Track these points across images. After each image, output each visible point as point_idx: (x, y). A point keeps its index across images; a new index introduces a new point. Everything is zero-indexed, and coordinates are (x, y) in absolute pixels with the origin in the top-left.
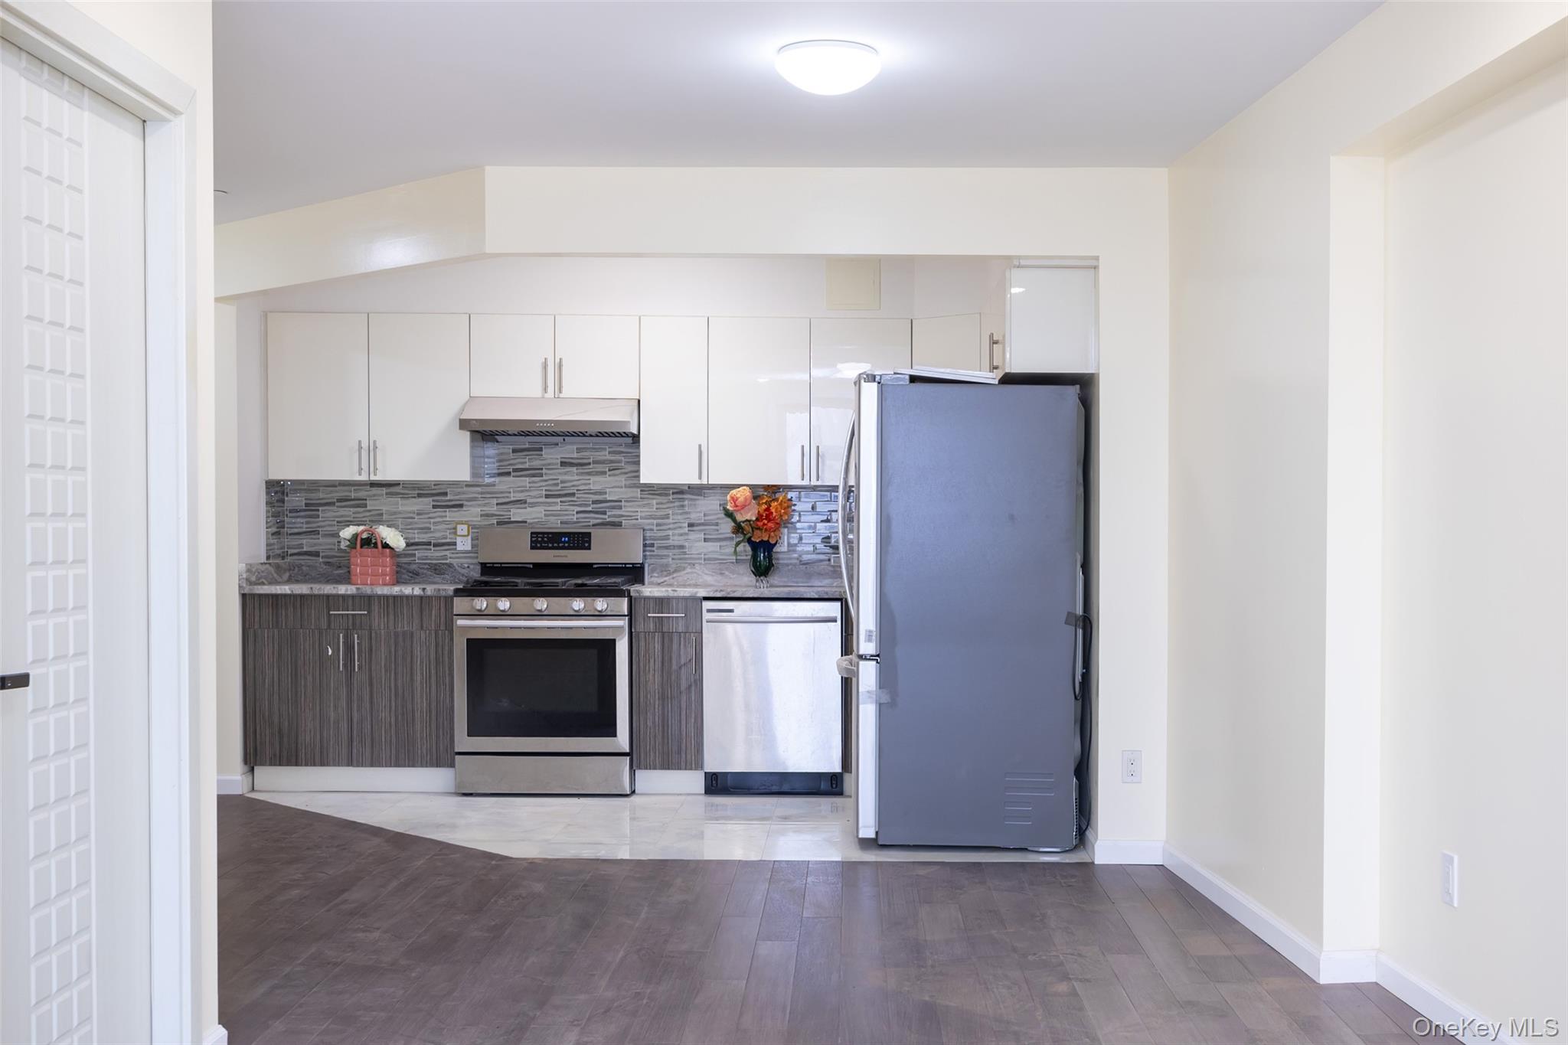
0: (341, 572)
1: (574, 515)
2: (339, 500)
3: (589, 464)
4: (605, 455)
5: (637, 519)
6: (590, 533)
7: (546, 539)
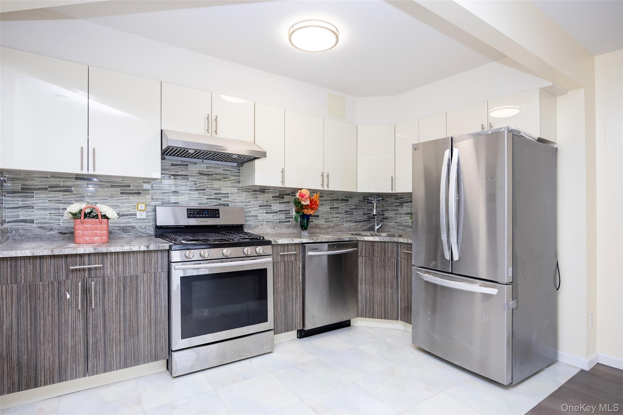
0: (53, 233)
2: (50, 187)
3: (213, 175)
4: (221, 171)
5: (236, 203)
6: (218, 210)
7: (195, 212)
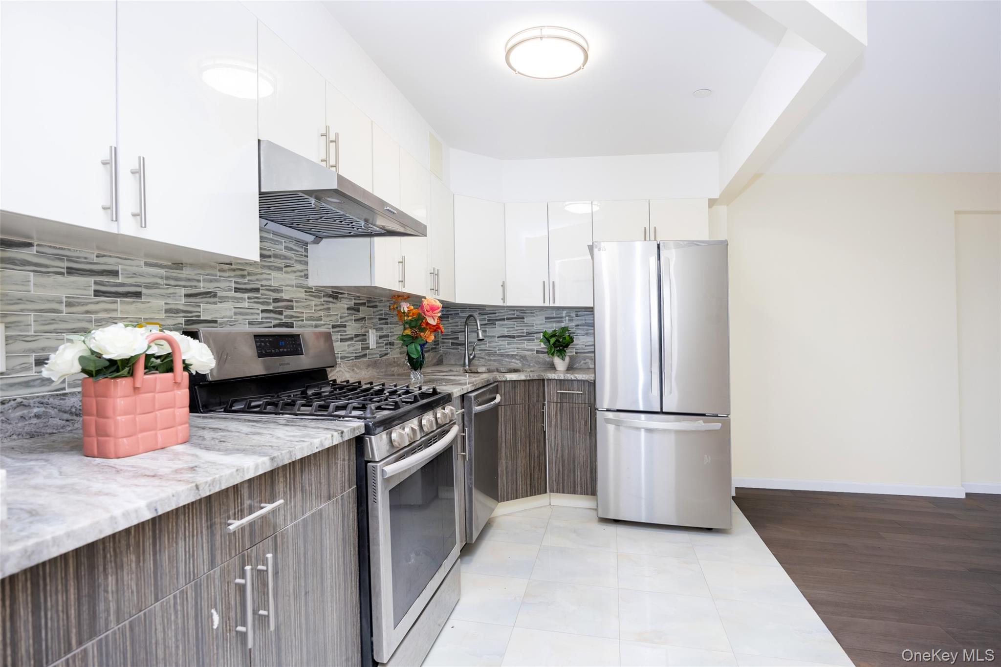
1: (258, 314)
4: (281, 250)
5: (303, 320)
7: (268, 344)
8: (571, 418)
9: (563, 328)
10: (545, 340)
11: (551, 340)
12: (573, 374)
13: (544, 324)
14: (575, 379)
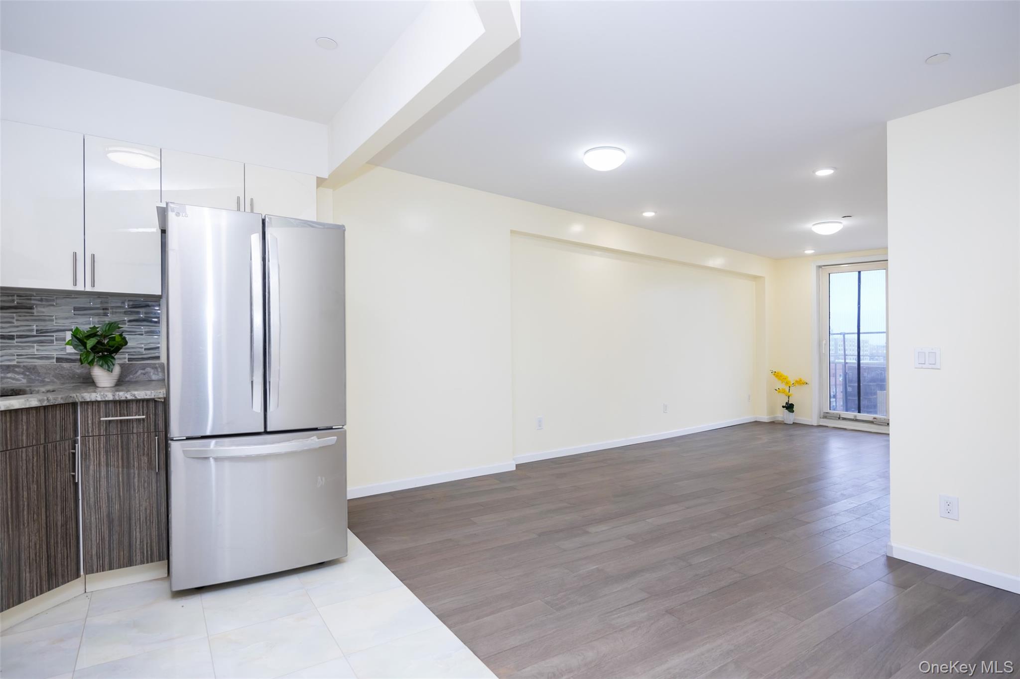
8: (125, 456)
9: (110, 324)
10: (76, 342)
11: (88, 342)
12: (128, 391)
13: (72, 318)
14: (133, 398)
